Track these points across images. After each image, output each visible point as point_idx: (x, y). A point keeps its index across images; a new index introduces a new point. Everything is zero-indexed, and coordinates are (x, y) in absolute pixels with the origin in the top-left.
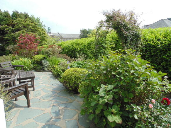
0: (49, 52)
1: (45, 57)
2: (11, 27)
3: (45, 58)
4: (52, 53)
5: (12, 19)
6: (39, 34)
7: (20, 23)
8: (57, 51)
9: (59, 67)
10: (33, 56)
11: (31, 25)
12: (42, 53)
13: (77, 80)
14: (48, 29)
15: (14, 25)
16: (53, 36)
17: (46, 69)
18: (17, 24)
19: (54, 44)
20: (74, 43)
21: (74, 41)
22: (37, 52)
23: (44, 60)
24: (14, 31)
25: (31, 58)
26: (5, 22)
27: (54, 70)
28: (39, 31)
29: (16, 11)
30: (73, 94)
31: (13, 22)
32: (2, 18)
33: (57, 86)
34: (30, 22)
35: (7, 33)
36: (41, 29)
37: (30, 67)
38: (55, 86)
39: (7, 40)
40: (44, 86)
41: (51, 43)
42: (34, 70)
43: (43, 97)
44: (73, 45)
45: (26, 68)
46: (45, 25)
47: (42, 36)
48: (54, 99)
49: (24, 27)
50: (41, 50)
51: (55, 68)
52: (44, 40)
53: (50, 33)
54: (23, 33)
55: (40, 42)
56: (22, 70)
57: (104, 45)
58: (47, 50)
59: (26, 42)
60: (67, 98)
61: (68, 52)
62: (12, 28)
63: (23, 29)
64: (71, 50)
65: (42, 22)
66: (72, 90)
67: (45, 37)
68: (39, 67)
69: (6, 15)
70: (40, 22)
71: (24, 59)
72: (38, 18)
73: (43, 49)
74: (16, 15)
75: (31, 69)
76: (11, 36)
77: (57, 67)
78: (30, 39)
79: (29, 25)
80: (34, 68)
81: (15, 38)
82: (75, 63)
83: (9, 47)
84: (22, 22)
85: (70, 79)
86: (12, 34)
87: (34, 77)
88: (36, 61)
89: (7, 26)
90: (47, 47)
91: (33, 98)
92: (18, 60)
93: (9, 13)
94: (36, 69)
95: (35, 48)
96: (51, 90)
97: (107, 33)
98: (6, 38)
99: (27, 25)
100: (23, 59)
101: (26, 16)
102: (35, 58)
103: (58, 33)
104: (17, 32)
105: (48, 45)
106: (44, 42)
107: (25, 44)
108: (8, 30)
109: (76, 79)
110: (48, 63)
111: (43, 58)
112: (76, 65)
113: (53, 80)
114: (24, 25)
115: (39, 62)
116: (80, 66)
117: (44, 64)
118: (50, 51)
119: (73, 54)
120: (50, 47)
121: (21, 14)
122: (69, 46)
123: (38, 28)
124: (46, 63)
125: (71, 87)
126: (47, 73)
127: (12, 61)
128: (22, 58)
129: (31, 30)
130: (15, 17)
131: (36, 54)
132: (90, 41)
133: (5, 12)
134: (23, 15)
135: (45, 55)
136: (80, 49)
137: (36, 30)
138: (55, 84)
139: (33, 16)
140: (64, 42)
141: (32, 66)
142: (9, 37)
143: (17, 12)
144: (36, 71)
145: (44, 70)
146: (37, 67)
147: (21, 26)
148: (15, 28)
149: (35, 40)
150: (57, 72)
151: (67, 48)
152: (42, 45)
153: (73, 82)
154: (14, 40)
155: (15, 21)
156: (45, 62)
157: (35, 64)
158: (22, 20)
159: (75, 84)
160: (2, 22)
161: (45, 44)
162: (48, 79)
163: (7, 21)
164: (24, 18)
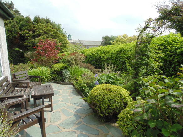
0: (71, 61)
1: (66, 66)
2: (31, 33)
3: (65, 68)
4: (74, 63)
5: (33, 24)
6: (60, 40)
7: (41, 29)
8: (81, 59)
9: (83, 80)
10: (53, 65)
11: (52, 31)
12: (63, 62)
13: (112, 103)
14: (69, 36)
15: (35, 30)
16: (73, 43)
17: (67, 81)
18: (37, 29)
19: (76, 51)
20: (99, 51)
21: (99, 48)
22: (57, 61)
23: (65, 70)
24: (34, 37)
25: (50, 67)
26: (26, 27)
27: (77, 83)
28: (60, 37)
29: (37, 16)
30: (104, 122)
31: (34, 27)
32: (23, 23)
33: (81, 106)
34: (51, 27)
35: (27, 39)
36: (62, 35)
37: (49, 78)
38: (79, 106)
39: (27, 46)
40: (65, 105)
41: (72, 51)
42: (53, 82)
43: (63, 124)
44: (97, 53)
45: (44, 78)
46: (66, 32)
47: (63, 42)
48: (78, 129)
49: (45, 32)
50: (62, 58)
51: (77, 80)
52: (65, 47)
53: (71, 40)
54: (43, 38)
55: (61, 49)
56: (39, 81)
57: (148, 53)
58: (69, 58)
59: (46, 48)
60: (97, 129)
61: (91, 61)
62: (33, 33)
63: (43, 35)
64: (95, 58)
65: (63, 29)
66: (103, 117)
67: (66, 43)
68: (59, 78)
69: (28, 20)
70: (61, 29)
71: (43, 68)
72: (60, 24)
73: (64, 57)
74: (37, 20)
75: (50, 80)
76: (31, 42)
77: (80, 79)
78: (50, 45)
79: (50, 30)
80: (53, 79)
81: (35, 45)
82: (103, 77)
83: (27, 54)
84: (43, 28)
85: (102, 101)
86: (33, 40)
87: (53, 94)
88: (56, 71)
89: (28, 32)
90: (69, 55)
91: (50, 123)
92: (36, 69)
93: (30, 18)
94: (55, 81)
95: (55, 56)
96: (73, 111)
97: (152, 37)
98: (27, 44)
99: (48, 30)
100: (41, 68)
101: (48, 21)
102: (55, 67)
103: (79, 40)
104: (38, 38)
105: (69, 52)
106: (64, 49)
107: (44, 51)
108: (29, 36)
109: (110, 102)
110: (69, 73)
111: (64, 67)
112: (106, 78)
113: (75, 96)
114: (45, 31)
115: (59, 72)
116: (111, 80)
117: (65, 75)
118: (72, 59)
119: (97, 63)
120: (72, 55)
121: (43, 19)
122: (93, 54)
123: (59, 34)
124: (67, 74)
125: (102, 113)
126: (68, 85)
127: (30, 70)
128: (41, 66)
129: (52, 36)
130: (37, 22)
131: (56, 63)
132: (120, 48)
133: (27, 17)
134: (45, 20)
135: (66, 64)
136: (106, 58)
137: (56, 36)
138: (78, 102)
139: (54, 22)
140: (87, 49)
141: (51, 77)
142: (29, 43)
143: (39, 17)
144: (55, 82)
145: (64, 82)
146: (57, 78)
147: (41, 31)
148: (36, 34)
149: (56, 47)
150: (80, 87)
151: (91, 56)
152: (63, 52)
153: (107, 106)
154: (34, 46)
155: (36, 27)
156: (65, 73)
157: (55, 74)
158: (43, 25)
159: (108, 108)
160: (23, 28)
161: (65, 51)
162: (69, 94)
163: (28, 26)
164: (45, 23)
